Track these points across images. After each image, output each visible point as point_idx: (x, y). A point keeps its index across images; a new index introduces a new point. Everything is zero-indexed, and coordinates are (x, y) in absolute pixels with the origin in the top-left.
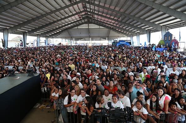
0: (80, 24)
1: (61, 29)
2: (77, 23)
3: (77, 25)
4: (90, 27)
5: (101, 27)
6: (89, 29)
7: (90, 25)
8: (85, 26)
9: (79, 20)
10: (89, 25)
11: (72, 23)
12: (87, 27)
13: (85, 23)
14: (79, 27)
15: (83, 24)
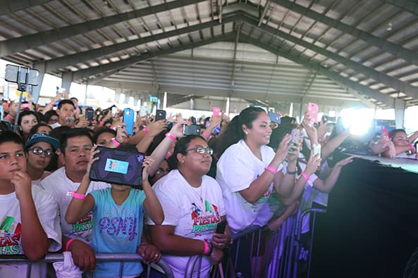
0: (203, 42)
1: (131, 49)
2: (195, 34)
3: (193, 44)
4: (239, 57)
5: (282, 60)
6: (233, 61)
7: (240, 47)
8: (220, 51)
9: (206, 25)
10: (238, 49)
11: (177, 32)
12: (228, 56)
13: (224, 38)
14: (198, 52)
15: (214, 39)
